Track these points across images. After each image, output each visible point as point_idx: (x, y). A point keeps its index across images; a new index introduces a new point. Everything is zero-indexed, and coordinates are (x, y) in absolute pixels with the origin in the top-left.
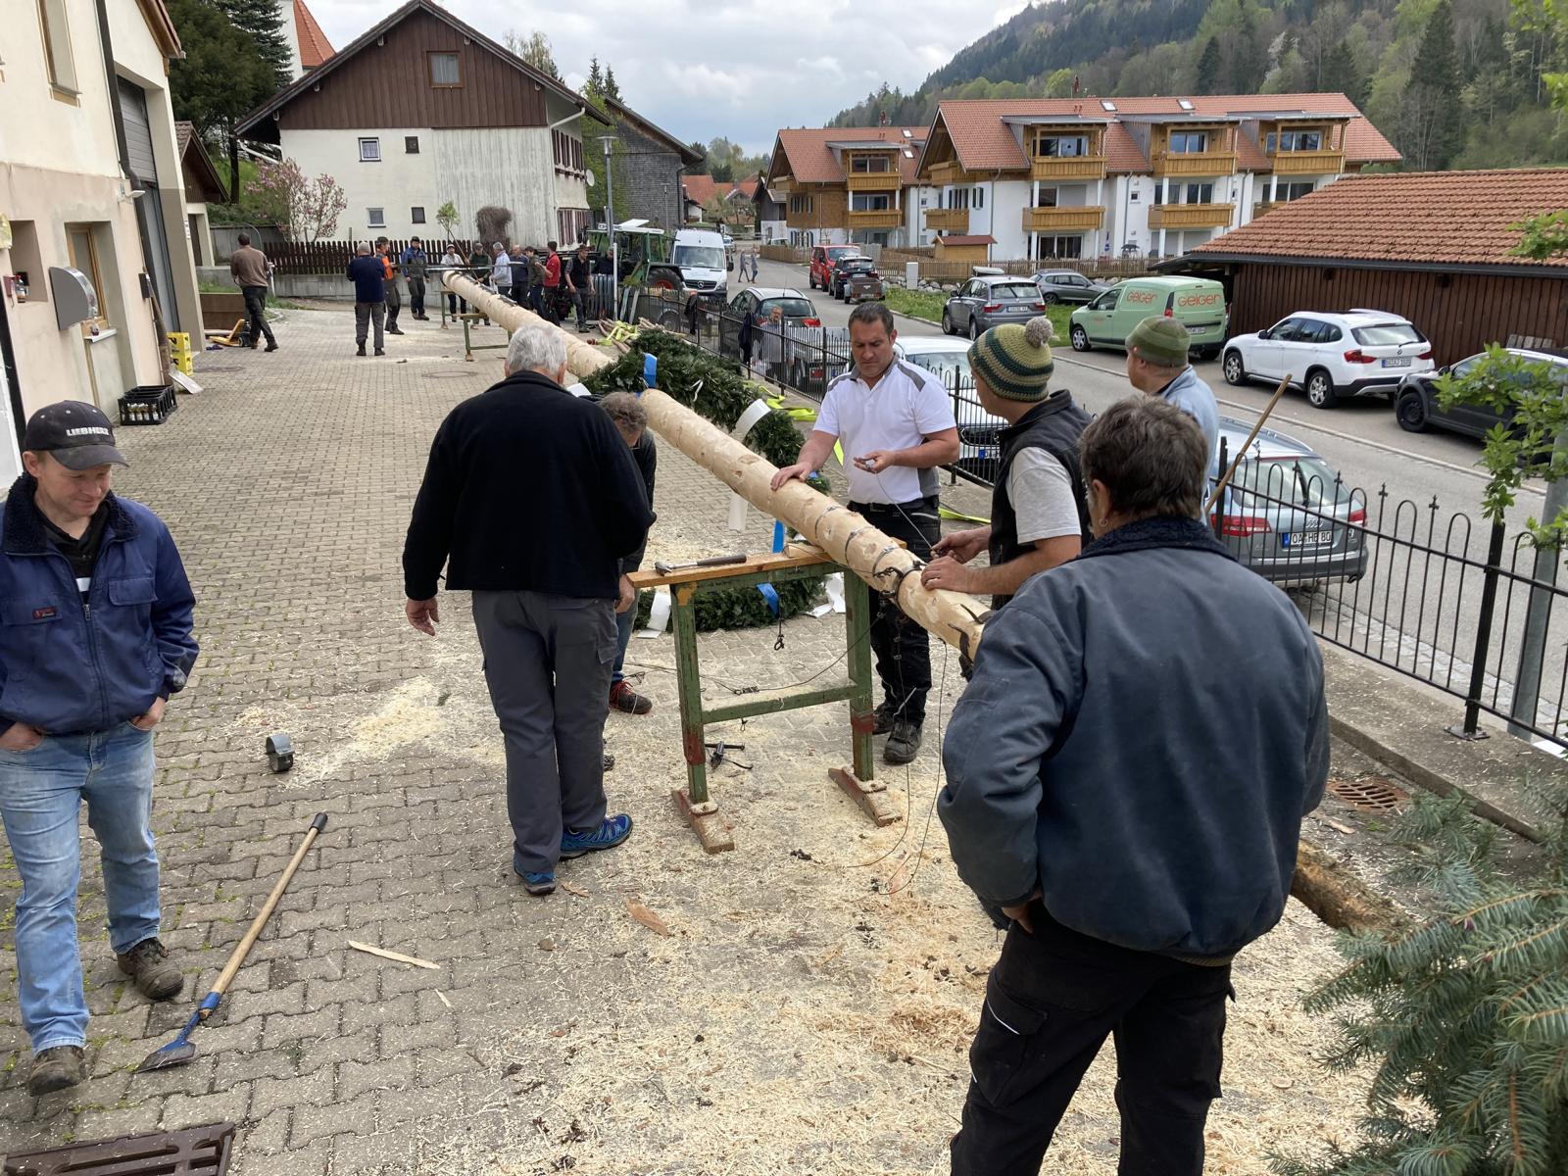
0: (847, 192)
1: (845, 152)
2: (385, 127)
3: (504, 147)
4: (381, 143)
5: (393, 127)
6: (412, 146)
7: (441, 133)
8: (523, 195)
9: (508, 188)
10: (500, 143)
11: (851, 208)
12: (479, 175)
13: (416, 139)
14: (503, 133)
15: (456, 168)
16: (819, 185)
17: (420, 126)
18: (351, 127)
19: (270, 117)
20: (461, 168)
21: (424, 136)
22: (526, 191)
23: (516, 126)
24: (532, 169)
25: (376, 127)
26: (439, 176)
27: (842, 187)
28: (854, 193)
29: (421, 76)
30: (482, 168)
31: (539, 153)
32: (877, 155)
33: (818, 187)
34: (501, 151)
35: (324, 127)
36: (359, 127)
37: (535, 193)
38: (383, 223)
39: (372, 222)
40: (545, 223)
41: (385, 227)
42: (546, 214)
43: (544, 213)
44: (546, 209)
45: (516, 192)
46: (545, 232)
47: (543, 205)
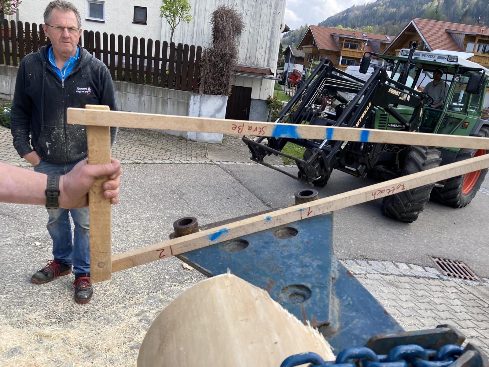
0: (340, 57)
1: (341, 39)
11: (340, 63)
16: (328, 51)
27: (338, 54)
28: (343, 57)
32: (355, 42)
33: (327, 52)
37: (265, 10)
38: (102, 17)
39: (90, 16)
40: (269, 43)
41: (103, 22)
42: (272, 34)
43: (270, 32)
44: (273, 28)
45: (246, 7)
46: (267, 52)
47: (271, 23)
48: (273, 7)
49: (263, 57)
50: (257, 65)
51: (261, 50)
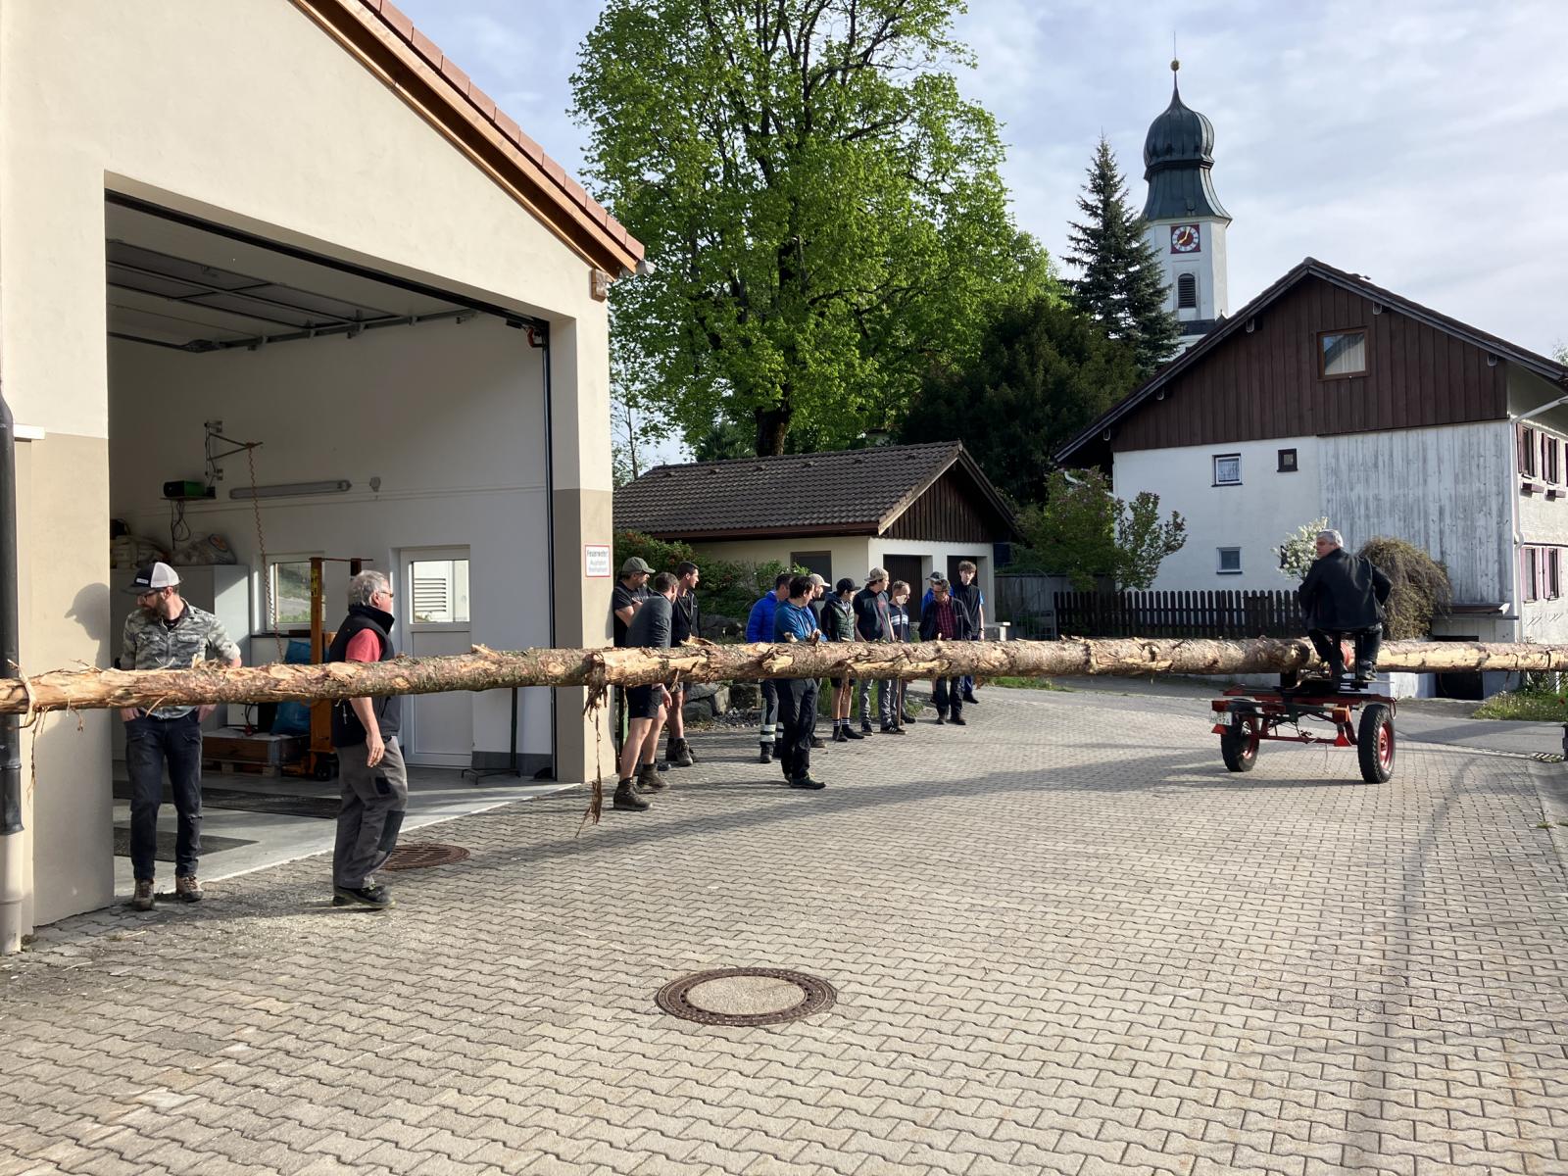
2: (1251, 438)
3: (1432, 456)
4: (1244, 461)
5: (1263, 437)
6: (1287, 462)
7: (1331, 441)
8: (1461, 524)
9: (1434, 515)
10: (1425, 450)
12: (1386, 495)
13: (1293, 452)
14: (1430, 435)
15: (1352, 489)
17: (1302, 433)
18: (1204, 442)
19: (1100, 436)
20: (1359, 489)
21: (1306, 447)
22: (1465, 518)
23: (1452, 422)
24: (1476, 485)
25: (1238, 439)
26: (1324, 503)
29: (1306, 367)
30: (1391, 488)
31: (1492, 461)
34: (1425, 461)
35: (1170, 444)
36: (1216, 441)
37: (1481, 522)
38: (1238, 567)
39: (1224, 567)
40: (1496, 566)
41: (1240, 573)
42: (1500, 552)
43: (1496, 551)
44: (1499, 545)
45: (1448, 521)
46: (1496, 579)
47: (1495, 538)
48: (1494, 513)
49: (1490, 588)
50: (1482, 600)
51: (1484, 578)
